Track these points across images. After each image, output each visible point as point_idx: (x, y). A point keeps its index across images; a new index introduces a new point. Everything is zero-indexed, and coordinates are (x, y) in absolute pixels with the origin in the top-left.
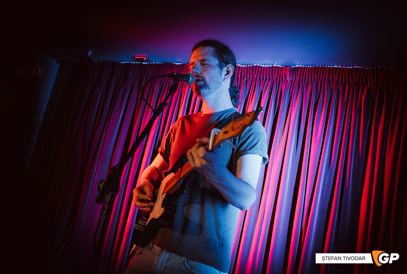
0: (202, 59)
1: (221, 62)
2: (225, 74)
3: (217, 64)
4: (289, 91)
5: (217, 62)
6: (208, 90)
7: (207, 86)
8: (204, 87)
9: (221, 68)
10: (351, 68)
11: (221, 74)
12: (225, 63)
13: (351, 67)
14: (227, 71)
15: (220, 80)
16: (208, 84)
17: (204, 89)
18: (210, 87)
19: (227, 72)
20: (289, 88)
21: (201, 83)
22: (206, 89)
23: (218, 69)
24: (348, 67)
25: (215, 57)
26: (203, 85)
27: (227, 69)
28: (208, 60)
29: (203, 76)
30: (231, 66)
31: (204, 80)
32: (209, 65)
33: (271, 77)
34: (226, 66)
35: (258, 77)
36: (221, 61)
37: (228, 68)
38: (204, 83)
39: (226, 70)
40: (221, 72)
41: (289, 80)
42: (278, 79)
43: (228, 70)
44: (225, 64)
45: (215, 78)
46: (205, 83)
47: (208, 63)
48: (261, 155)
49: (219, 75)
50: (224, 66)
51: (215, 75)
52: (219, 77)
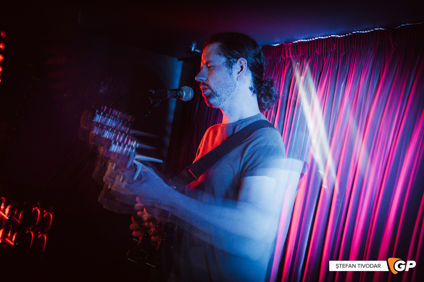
0: (206, 61)
1: (230, 59)
2: (238, 71)
5: (223, 59)
7: (215, 94)
8: (212, 95)
9: (230, 66)
10: (347, 36)
11: (231, 74)
12: (236, 58)
13: (350, 34)
14: (241, 67)
15: (233, 81)
17: (213, 98)
18: (218, 93)
19: (240, 69)
21: (208, 92)
22: (215, 97)
23: (226, 69)
24: (347, 35)
26: (210, 93)
27: (239, 65)
30: (243, 60)
31: (209, 87)
32: (214, 67)
34: (237, 61)
36: (230, 57)
38: (210, 91)
39: (238, 67)
40: (230, 70)
41: (393, 47)
43: (241, 65)
44: (235, 60)
46: (212, 91)
49: (228, 75)
50: (234, 62)
51: (221, 77)
52: (228, 78)
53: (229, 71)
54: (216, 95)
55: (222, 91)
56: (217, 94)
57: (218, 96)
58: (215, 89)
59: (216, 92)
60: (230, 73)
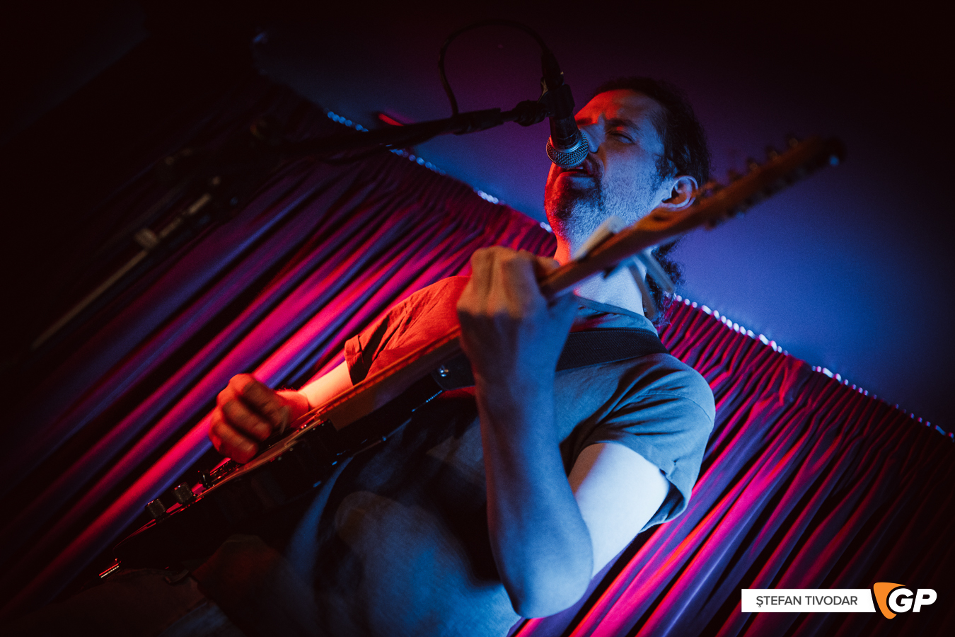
0: (618, 117)
1: (670, 159)
2: (666, 198)
3: (657, 155)
4: (767, 426)
5: (658, 147)
6: (597, 211)
7: (600, 198)
8: (591, 196)
9: (664, 173)
11: (654, 189)
12: (679, 166)
14: (675, 194)
15: (645, 203)
16: (604, 192)
17: (588, 203)
18: (608, 205)
19: (670, 196)
20: (772, 421)
21: (584, 182)
22: (592, 206)
23: (653, 170)
25: (659, 131)
26: (590, 189)
27: (676, 188)
28: (636, 128)
29: (601, 163)
30: (693, 184)
31: (596, 176)
32: (633, 143)
33: (734, 364)
34: (677, 176)
35: (699, 346)
36: (672, 155)
37: (680, 185)
38: (593, 184)
39: (671, 189)
40: (658, 181)
41: (784, 398)
42: (754, 378)
43: (679, 192)
44: (676, 171)
45: (634, 188)
46: (598, 187)
47: (634, 136)
48: (663, 473)
49: (649, 187)
50: (672, 171)
51: (636, 178)
52: (646, 190)
53: (655, 181)
54: (599, 205)
55: (617, 205)
56: (603, 203)
57: (601, 210)
58: (607, 190)
59: (605, 198)
60: (654, 185)
